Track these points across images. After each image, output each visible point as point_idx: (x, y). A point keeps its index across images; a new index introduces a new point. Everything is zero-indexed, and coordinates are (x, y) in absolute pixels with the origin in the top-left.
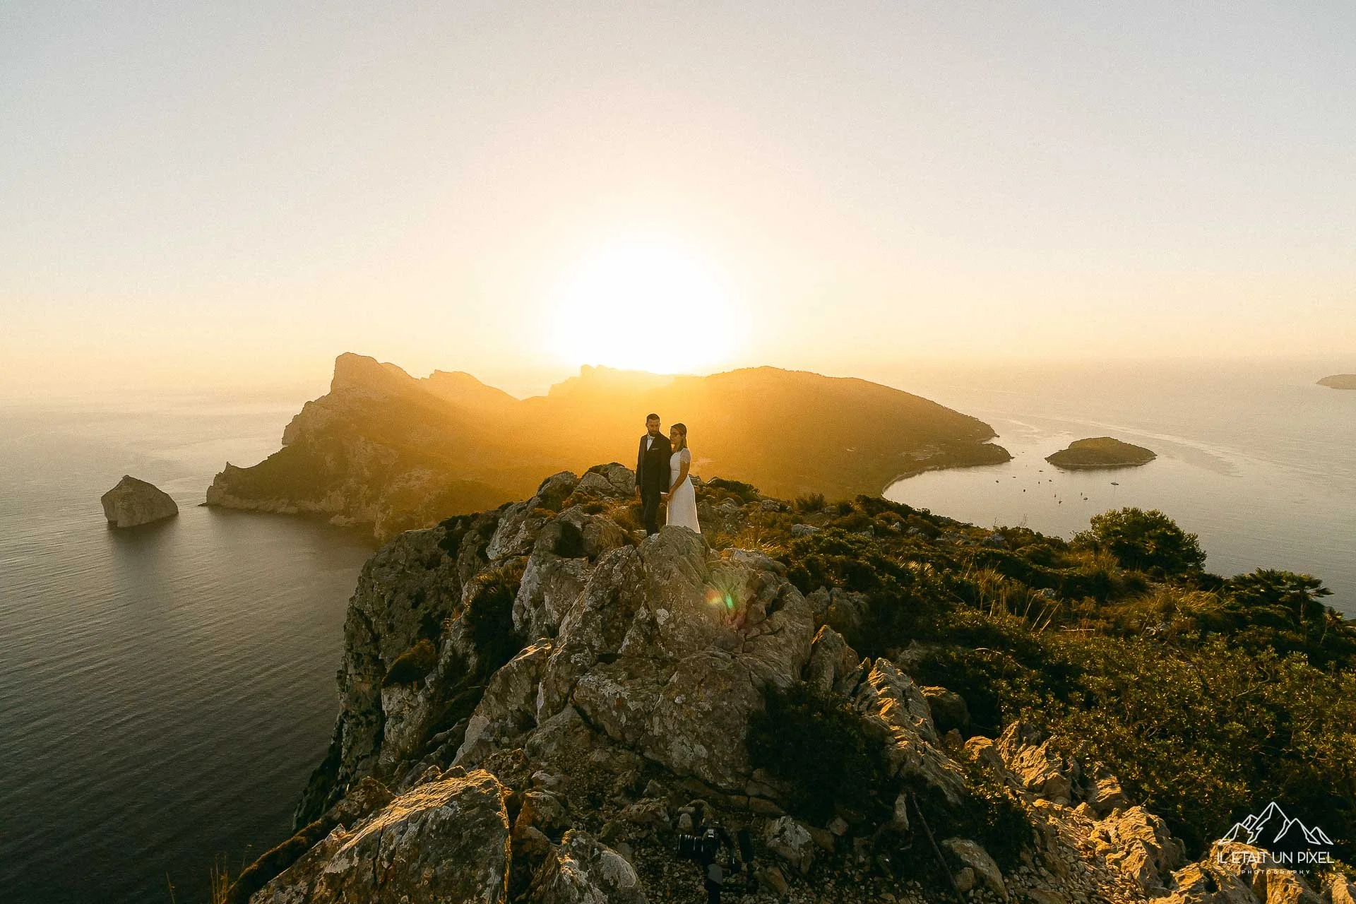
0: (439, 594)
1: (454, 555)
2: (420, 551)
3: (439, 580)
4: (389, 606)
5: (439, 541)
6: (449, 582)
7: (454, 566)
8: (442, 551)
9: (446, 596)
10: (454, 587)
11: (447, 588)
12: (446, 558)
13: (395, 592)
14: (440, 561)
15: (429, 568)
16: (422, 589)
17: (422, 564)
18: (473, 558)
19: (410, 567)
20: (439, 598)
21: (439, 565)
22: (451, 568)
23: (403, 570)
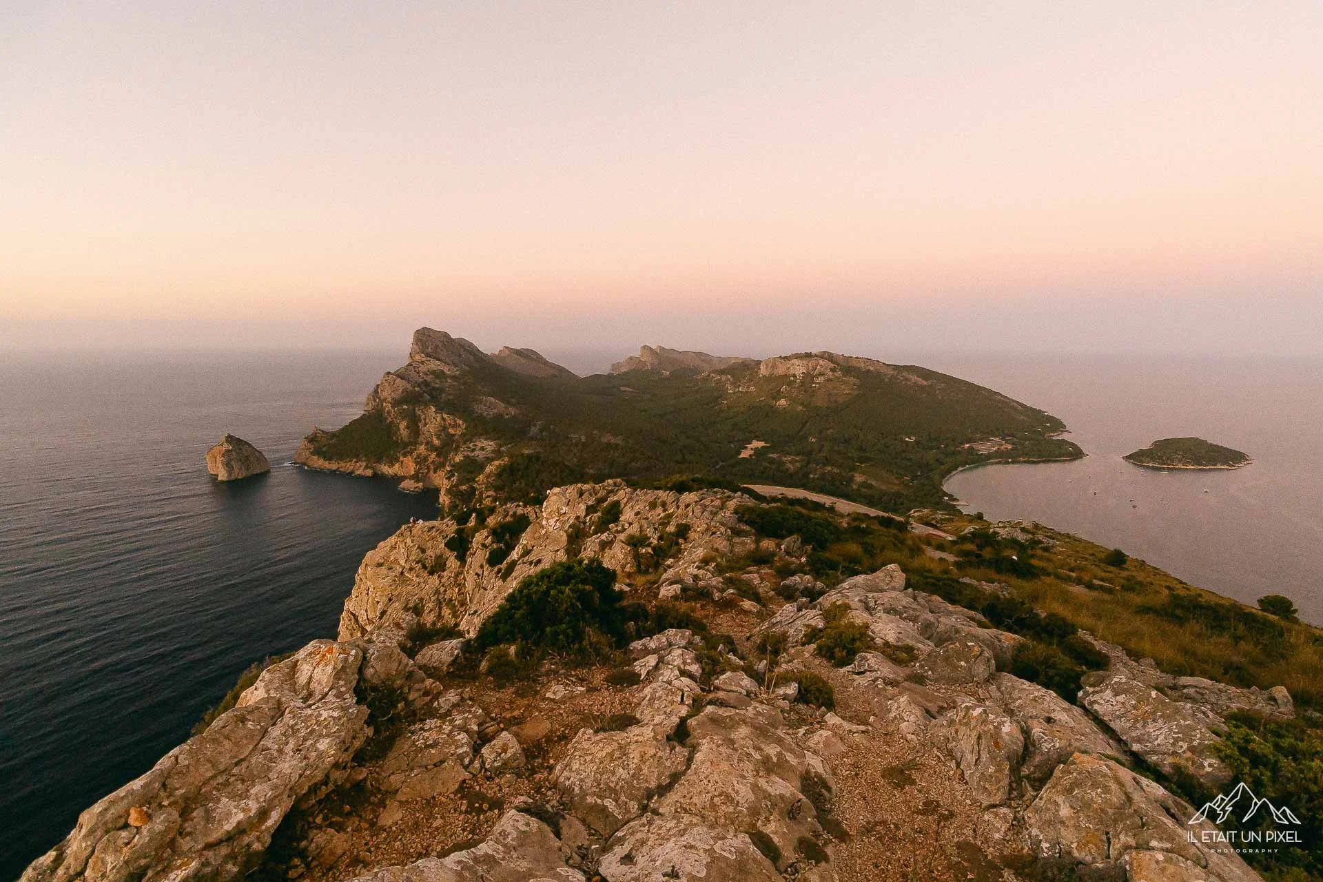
0: (440, 608)
1: (462, 558)
2: (423, 551)
3: (442, 589)
4: (381, 618)
5: (448, 539)
6: (453, 593)
7: (461, 573)
8: (448, 553)
9: (449, 611)
10: (459, 601)
11: (451, 600)
12: (452, 563)
13: (390, 600)
14: (445, 564)
15: (431, 573)
16: (421, 599)
17: (424, 567)
18: (482, 567)
19: (411, 569)
20: (440, 613)
21: (444, 571)
22: (457, 575)
23: (402, 573)
